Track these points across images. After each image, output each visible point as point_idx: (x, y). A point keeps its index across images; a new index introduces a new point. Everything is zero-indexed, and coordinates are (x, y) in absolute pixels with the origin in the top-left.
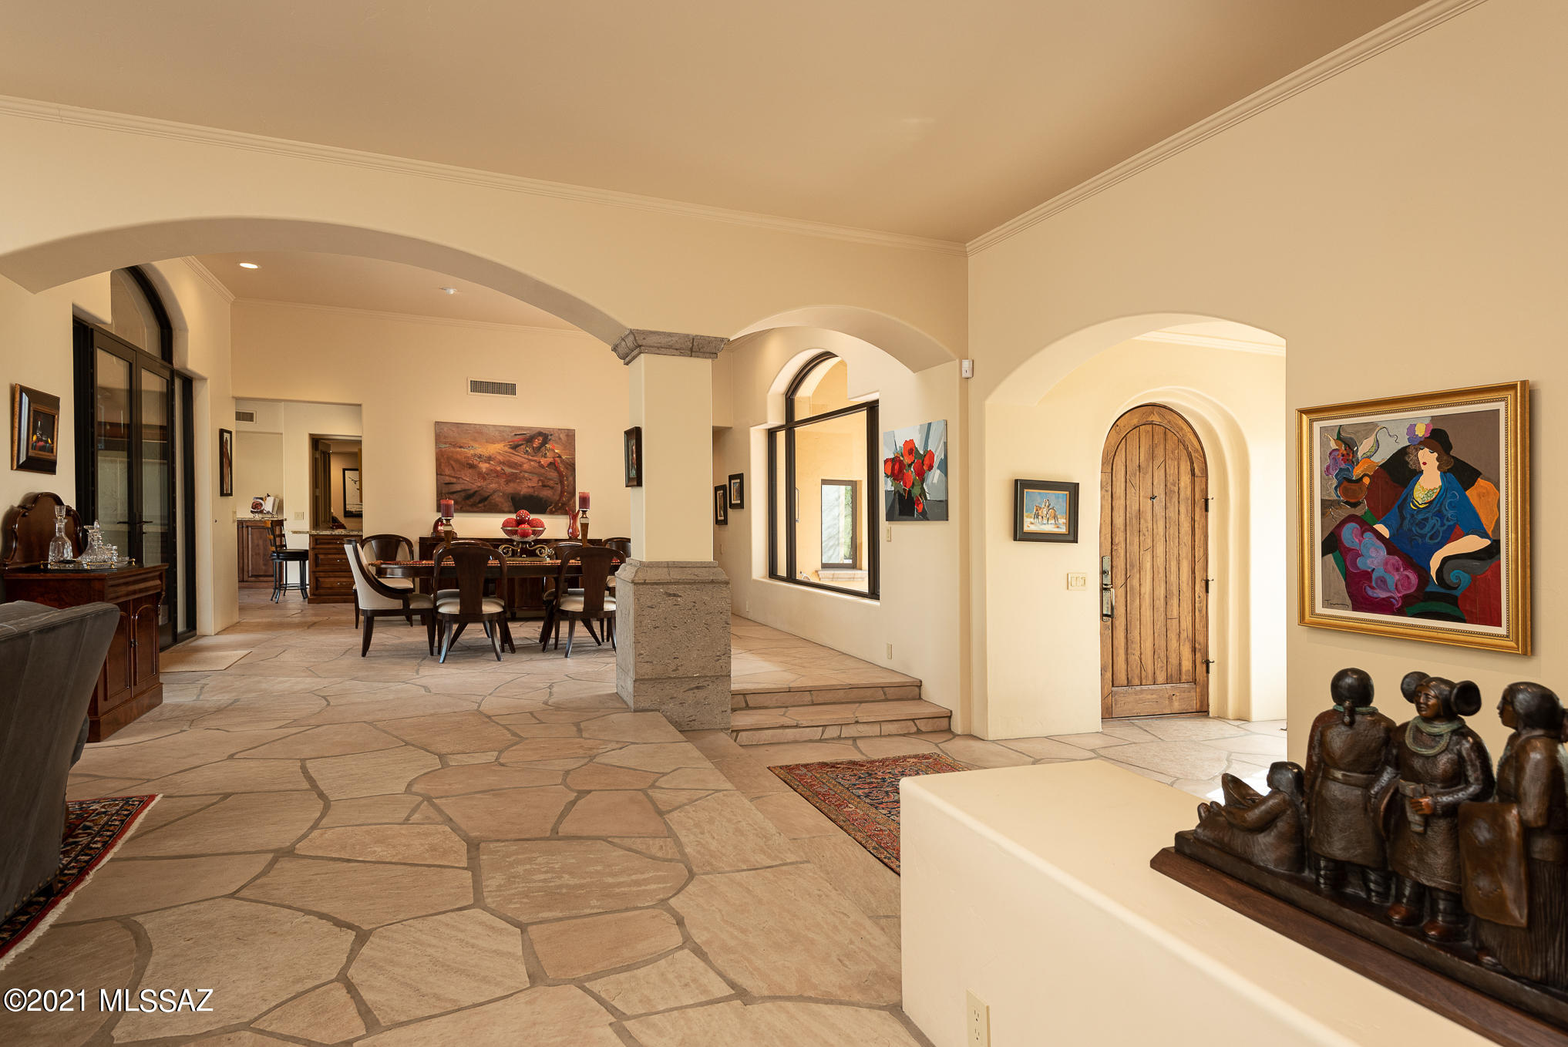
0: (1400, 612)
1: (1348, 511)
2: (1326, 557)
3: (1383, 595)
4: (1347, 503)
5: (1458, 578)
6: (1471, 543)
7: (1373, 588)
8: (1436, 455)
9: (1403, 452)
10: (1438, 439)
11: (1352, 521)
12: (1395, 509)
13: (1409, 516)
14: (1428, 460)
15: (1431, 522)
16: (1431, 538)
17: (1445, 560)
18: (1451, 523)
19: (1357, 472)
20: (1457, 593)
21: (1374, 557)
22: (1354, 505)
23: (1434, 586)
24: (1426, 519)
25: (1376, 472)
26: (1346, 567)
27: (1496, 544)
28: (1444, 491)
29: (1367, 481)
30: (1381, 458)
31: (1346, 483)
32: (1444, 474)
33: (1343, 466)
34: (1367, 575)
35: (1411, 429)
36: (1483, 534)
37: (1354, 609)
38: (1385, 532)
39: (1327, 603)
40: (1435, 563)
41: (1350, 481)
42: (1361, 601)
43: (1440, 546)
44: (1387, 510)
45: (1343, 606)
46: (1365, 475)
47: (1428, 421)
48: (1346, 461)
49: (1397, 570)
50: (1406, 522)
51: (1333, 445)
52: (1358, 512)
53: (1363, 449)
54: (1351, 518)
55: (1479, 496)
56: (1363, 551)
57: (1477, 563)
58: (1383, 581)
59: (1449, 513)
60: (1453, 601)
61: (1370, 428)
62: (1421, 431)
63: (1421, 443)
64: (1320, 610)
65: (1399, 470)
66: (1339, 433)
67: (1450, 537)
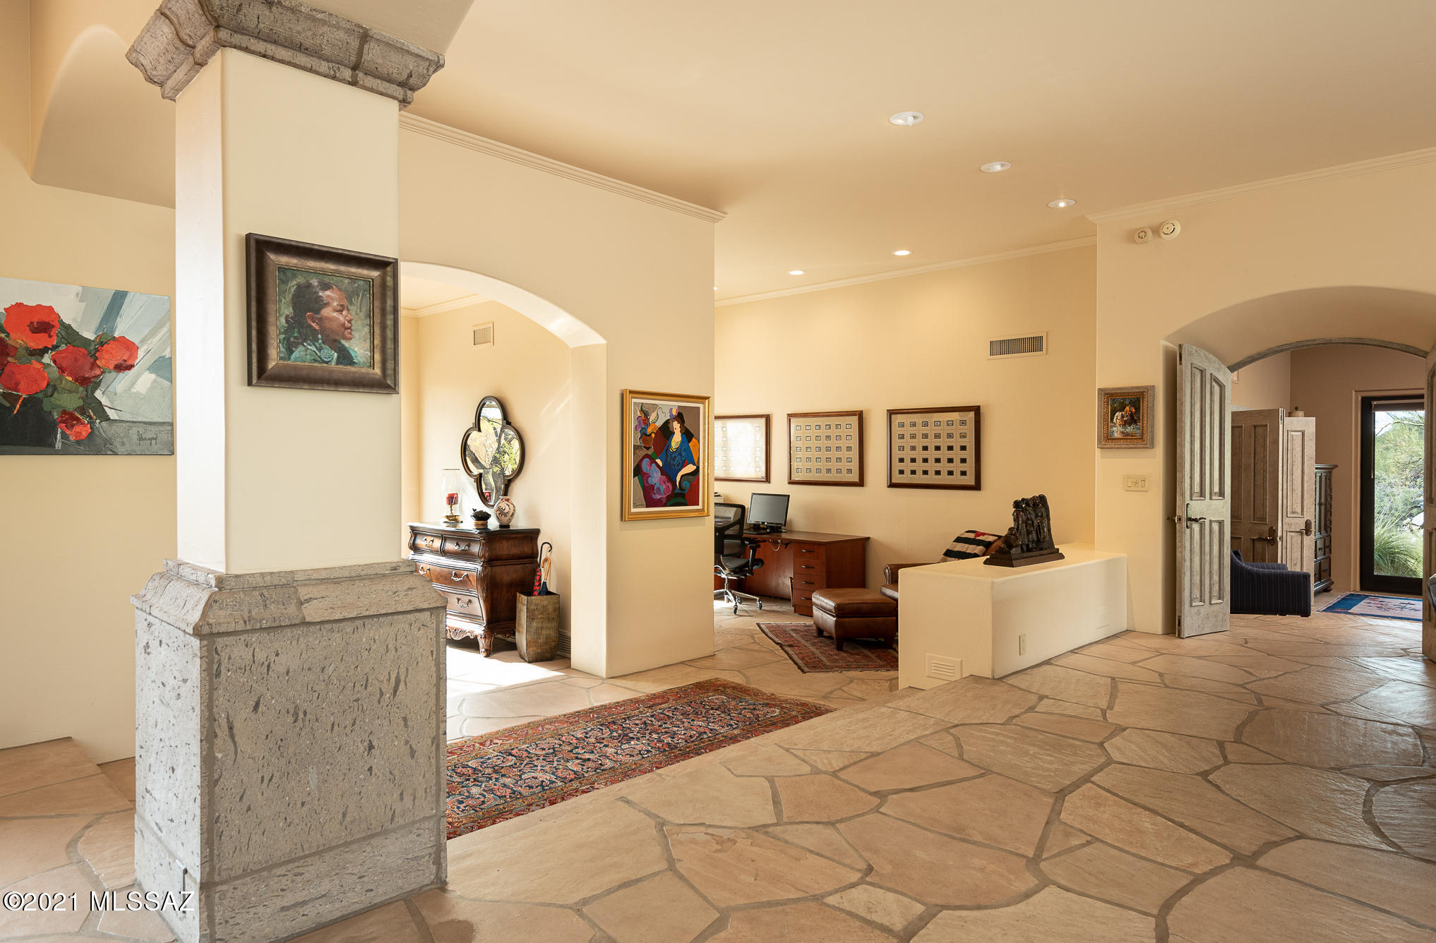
0: (665, 505)
1: (645, 452)
2: (634, 478)
3: (659, 497)
4: (644, 447)
5: (686, 485)
6: (690, 468)
7: (655, 494)
8: (679, 425)
9: (667, 423)
10: (680, 417)
11: (647, 457)
12: (664, 451)
13: (669, 455)
14: (676, 426)
15: (677, 458)
16: (677, 466)
17: (682, 476)
18: (684, 459)
19: (649, 431)
20: (685, 492)
21: (656, 477)
22: (648, 448)
23: (677, 491)
24: (676, 457)
25: (657, 431)
26: (644, 484)
27: (698, 468)
28: (682, 442)
29: (653, 435)
30: (659, 423)
31: (644, 436)
32: (682, 434)
33: (643, 426)
34: (653, 487)
36: (694, 464)
37: (647, 507)
38: (660, 463)
39: (635, 506)
40: (678, 479)
41: (646, 435)
42: (650, 502)
43: (680, 470)
44: (661, 452)
45: (641, 506)
46: (653, 432)
48: (644, 423)
50: (668, 458)
51: (639, 414)
52: (650, 452)
53: (652, 418)
54: (647, 456)
55: (693, 446)
56: (651, 475)
57: (691, 477)
58: (659, 489)
59: (683, 454)
61: (655, 407)
62: (674, 413)
63: (674, 418)
64: (633, 510)
65: (666, 431)
66: (642, 408)
67: (684, 465)
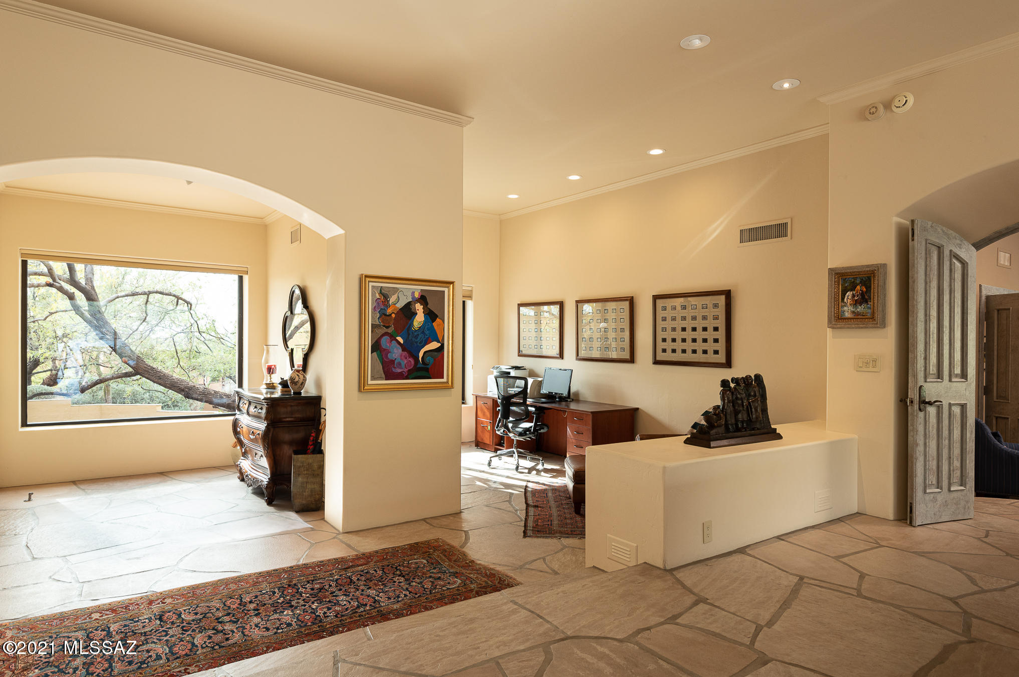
0: (408, 378)
1: (385, 330)
2: (373, 354)
3: (399, 370)
4: (384, 326)
5: (429, 360)
6: (434, 345)
7: (395, 368)
8: (422, 306)
9: (409, 304)
10: (423, 299)
11: (387, 335)
12: (405, 330)
13: (411, 333)
14: (419, 308)
15: (420, 336)
16: (420, 343)
17: (425, 352)
18: (427, 337)
19: (389, 311)
20: (429, 367)
21: (396, 353)
22: (387, 327)
23: (420, 365)
24: (418, 335)
25: (398, 312)
26: (383, 359)
27: (442, 345)
28: (425, 322)
29: (393, 315)
30: (400, 305)
31: (383, 316)
32: (425, 314)
33: (383, 307)
34: (393, 362)
35: (413, 293)
36: (438, 342)
37: (386, 379)
38: (401, 341)
39: (373, 378)
40: (421, 354)
41: (386, 315)
42: (389, 375)
43: (423, 347)
44: (402, 330)
45: (380, 378)
46: (393, 313)
47: (419, 291)
48: (384, 305)
49: (406, 358)
50: (410, 336)
51: (378, 296)
53: (392, 300)
56: (391, 351)
57: (436, 353)
58: (399, 364)
59: (427, 332)
60: (427, 370)
61: (396, 290)
62: (417, 295)
63: (416, 300)
64: (370, 382)
65: (408, 312)
66: (381, 290)
67: (427, 343)
